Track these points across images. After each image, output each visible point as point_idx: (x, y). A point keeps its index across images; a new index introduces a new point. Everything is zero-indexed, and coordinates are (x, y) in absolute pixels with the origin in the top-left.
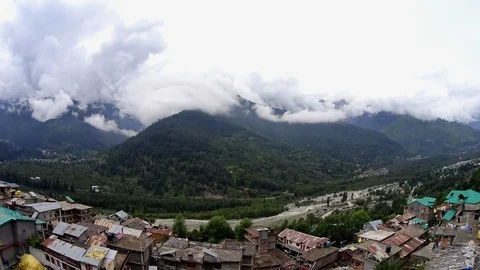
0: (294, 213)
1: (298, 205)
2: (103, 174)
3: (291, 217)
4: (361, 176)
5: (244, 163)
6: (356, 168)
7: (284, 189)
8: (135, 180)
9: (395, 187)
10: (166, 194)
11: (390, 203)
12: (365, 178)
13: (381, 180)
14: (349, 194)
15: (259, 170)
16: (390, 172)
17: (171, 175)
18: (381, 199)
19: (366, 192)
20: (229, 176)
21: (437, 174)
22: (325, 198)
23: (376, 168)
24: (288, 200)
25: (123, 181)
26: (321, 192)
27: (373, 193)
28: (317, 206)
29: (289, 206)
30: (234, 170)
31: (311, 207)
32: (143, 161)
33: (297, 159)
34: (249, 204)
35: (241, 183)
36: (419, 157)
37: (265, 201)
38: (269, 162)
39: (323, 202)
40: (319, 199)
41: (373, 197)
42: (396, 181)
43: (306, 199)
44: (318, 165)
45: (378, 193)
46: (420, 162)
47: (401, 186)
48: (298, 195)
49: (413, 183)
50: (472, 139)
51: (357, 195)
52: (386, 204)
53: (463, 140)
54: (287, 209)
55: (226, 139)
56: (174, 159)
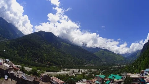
0: (62, 73)
1: (64, 71)
2: (8, 47)
3: (61, 74)
4: (86, 65)
5: (49, 54)
6: (84, 63)
7: (61, 65)
8: (17, 52)
9: (96, 70)
10: (25, 59)
11: (93, 75)
12: (86, 66)
13: (92, 68)
14: (81, 70)
15: (54, 57)
16: (95, 66)
17: (27, 53)
18: (91, 73)
19: (86, 70)
20: (44, 57)
21: (110, 68)
22: (73, 70)
23: (91, 63)
24: (61, 68)
25: (13, 51)
26: (72, 68)
27: (89, 71)
28: (70, 72)
29: (61, 70)
30: (46, 56)
31: (68, 72)
32: (20, 46)
33: (66, 57)
34: (49, 67)
35: (48, 60)
36: (105, 63)
37: (54, 67)
38: (57, 56)
39: (72, 71)
40: (71, 70)
41: (88, 72)
42: (97, 68)
43: (67, 69)
44: (73, 60)
45: (90, 71)
46: (105, 64)
47: (98, 70)
48: (65, 68)
49: (102, 70)
50: (123, 60)
51: (83, 71)
52: (92, 75)
53: (120, 60)
54: (61, 71)
55: (46, 46)
56: (29, 48)
